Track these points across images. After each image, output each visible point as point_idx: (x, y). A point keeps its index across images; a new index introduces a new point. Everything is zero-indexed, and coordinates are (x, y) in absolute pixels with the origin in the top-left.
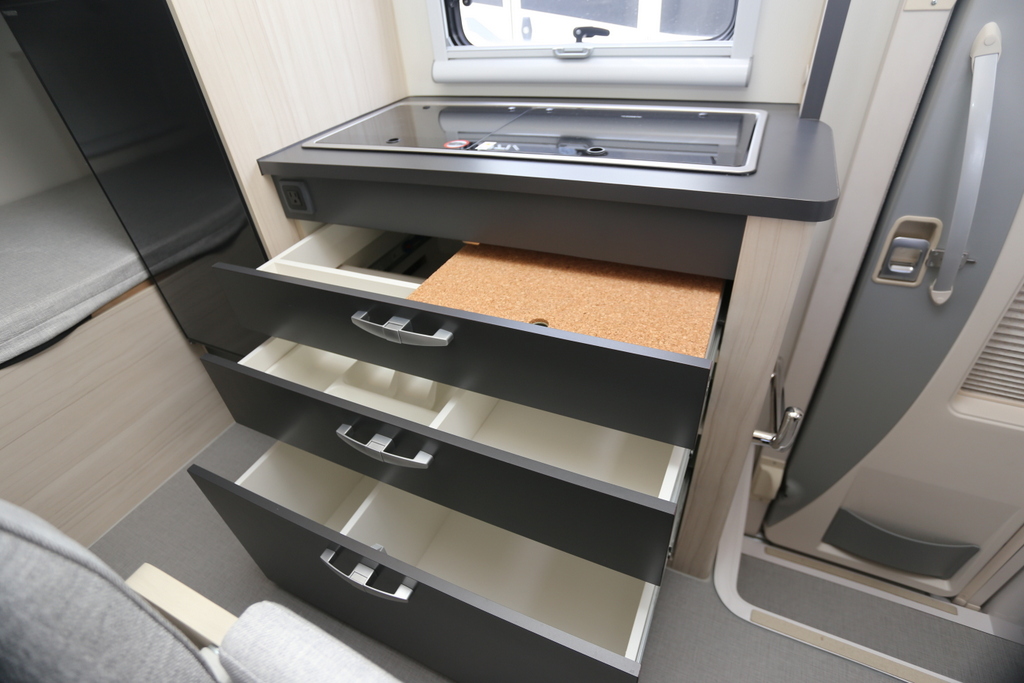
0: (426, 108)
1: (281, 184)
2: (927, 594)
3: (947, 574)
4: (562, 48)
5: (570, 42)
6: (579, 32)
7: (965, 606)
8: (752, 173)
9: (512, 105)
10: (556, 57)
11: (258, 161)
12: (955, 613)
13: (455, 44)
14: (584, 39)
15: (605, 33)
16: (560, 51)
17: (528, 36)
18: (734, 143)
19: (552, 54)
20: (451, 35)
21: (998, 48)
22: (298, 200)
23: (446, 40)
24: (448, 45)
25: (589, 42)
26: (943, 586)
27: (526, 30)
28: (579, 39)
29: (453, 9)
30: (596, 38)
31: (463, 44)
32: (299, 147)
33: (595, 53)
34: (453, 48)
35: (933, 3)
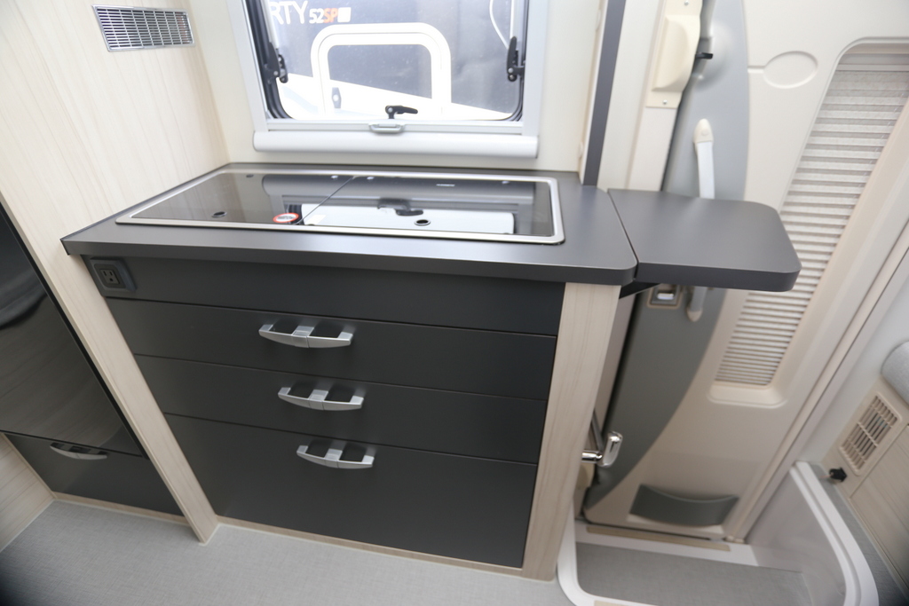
0: (249, 176)
1: (93, 263)
2: (708, 539)
3: (720, 520)
4: (376, 123)
5: (383, 119)
6: (390, 110)
7: (733, 542)
8: (562, 243)
9: (335, 173)
10: (371, 131)
11: (62, 240)
12: (728, 549)
13: (275, 117)
14: (396, 115)
15: (414, 111)
16: (375, 126)
17: (338, 105)
18: (531, 203)
19: (368, 129)
20: (269, 108)
21: (710, 137)
22: (113, 277)
23: (266, 113)
24: (267, 117)
25: (401, 119)
26: (717, 530)
27: (336, 98)
28: (391, 116)
29: (270, 86)
30: (405, 115)
31: (282, 117)
32: (112, 223)
33: (407, 128)
34: (272, 120)
35: (665, 103)
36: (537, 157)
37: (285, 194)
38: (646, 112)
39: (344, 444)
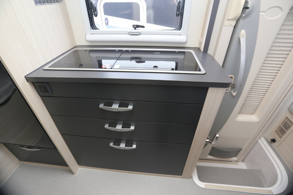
1: (37, 84)
2: (231, 161)
3: (235, 156)
4: (131, 31)
6: (135, 26)
7: (239, 162)
8: (205, 74)
9: (117, 49)
10: (129, 34)
11: (25, 77)
12: (238, 164)
13: (93, 29)
14: (137, 28)
15: (143, 27)
16: (130, 32)
19: (128, 33)
20: (91, 26)
21: (245, 36)
22: (44, 89)
23: (90, 28)
24: (91, 29)
25: (139, 30)
26: (235, 159)
27: (106, 21)
28: (135, 29)
29: (91, 18)
30: (140, 28)
31: (96, 29)
32: (41, 69)
33: (141, 33)
34: (92, 30)
35: (230, 24)
36: (186, 43)
37: (97, 56)
38: (224, 28)
39: (125, 141)
